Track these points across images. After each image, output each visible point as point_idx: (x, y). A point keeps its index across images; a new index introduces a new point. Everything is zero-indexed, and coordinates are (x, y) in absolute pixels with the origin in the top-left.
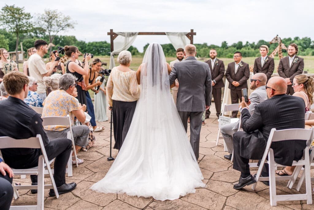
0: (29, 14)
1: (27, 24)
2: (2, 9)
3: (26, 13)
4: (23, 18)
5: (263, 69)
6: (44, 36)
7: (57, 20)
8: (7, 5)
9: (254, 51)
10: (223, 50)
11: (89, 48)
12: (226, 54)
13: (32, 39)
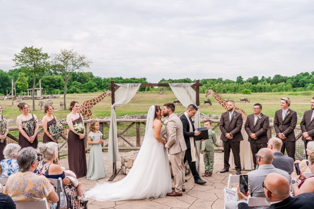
0: (47, 54)
1: (44, 65)
2: (22, 51)
3: (43, 53)
4: (41, 58)
6: (63, 73)
7: (73, 60)
8: (26, 47)
9: (271, 86)
10: (239, 85)
11: (105, 84)
12: (241, 90)
13: (50, 76)
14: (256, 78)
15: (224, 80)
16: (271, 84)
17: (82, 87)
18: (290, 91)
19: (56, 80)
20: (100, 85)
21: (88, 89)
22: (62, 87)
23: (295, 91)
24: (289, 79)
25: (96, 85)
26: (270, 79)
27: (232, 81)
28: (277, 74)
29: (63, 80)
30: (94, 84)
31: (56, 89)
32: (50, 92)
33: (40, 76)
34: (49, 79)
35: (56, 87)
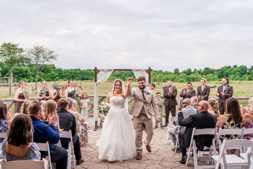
0: (22, 48)
1: (20, 57)
2: (1, 46)
3: (19, 48)
4: (17, 52)
5: (203, 93)
6: (29, 65)
7: (43, 54)
8: (5, 43)
9: (201, 77)
10: (176, 76)
11: (65, 74)
12: (178, 79)
13: (19, 67)
14: (190, 70)
15: (164, 71)
16: (202, 75)
17: (45, 77)
18: (216, 81)
19: (24, 71)
20: (61, 75)
21: (51, 78)
22: (28, 76)
23: (220, 81)
24: (215, 71)
25: (58, 75)
26: (201, 71)
27: (170, 72)
28: (207, 67)
29: (30, 71)
30: (56, 74)
31: (24, 78)
32: (18, 80)
33: (9, 67)
34: (17, 70)
35: (23, 77)
